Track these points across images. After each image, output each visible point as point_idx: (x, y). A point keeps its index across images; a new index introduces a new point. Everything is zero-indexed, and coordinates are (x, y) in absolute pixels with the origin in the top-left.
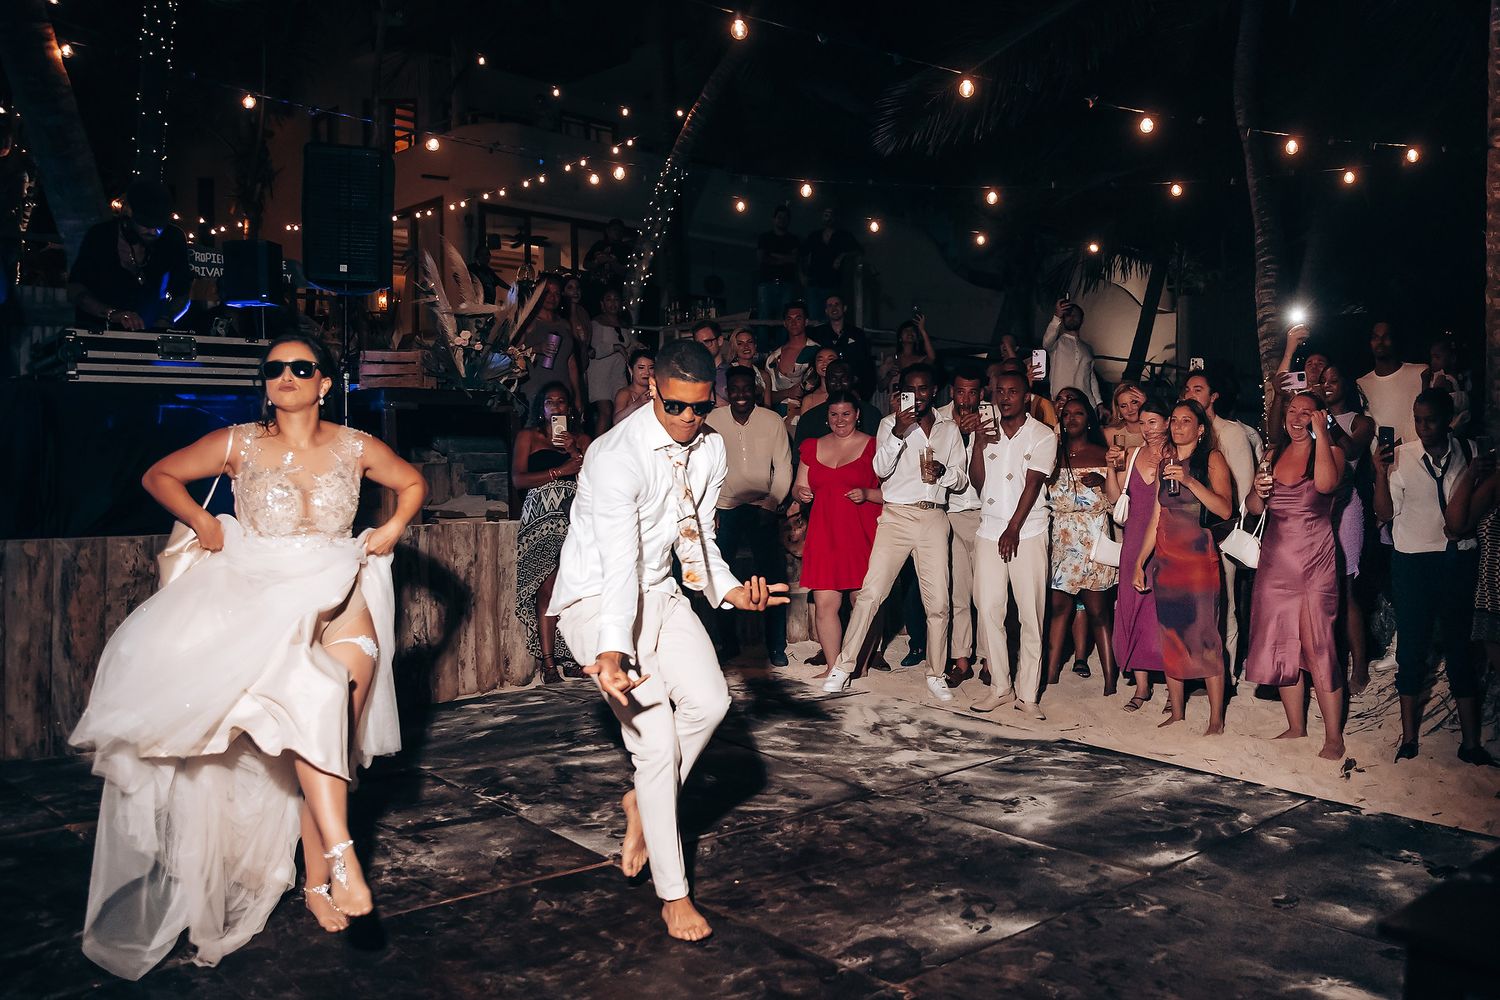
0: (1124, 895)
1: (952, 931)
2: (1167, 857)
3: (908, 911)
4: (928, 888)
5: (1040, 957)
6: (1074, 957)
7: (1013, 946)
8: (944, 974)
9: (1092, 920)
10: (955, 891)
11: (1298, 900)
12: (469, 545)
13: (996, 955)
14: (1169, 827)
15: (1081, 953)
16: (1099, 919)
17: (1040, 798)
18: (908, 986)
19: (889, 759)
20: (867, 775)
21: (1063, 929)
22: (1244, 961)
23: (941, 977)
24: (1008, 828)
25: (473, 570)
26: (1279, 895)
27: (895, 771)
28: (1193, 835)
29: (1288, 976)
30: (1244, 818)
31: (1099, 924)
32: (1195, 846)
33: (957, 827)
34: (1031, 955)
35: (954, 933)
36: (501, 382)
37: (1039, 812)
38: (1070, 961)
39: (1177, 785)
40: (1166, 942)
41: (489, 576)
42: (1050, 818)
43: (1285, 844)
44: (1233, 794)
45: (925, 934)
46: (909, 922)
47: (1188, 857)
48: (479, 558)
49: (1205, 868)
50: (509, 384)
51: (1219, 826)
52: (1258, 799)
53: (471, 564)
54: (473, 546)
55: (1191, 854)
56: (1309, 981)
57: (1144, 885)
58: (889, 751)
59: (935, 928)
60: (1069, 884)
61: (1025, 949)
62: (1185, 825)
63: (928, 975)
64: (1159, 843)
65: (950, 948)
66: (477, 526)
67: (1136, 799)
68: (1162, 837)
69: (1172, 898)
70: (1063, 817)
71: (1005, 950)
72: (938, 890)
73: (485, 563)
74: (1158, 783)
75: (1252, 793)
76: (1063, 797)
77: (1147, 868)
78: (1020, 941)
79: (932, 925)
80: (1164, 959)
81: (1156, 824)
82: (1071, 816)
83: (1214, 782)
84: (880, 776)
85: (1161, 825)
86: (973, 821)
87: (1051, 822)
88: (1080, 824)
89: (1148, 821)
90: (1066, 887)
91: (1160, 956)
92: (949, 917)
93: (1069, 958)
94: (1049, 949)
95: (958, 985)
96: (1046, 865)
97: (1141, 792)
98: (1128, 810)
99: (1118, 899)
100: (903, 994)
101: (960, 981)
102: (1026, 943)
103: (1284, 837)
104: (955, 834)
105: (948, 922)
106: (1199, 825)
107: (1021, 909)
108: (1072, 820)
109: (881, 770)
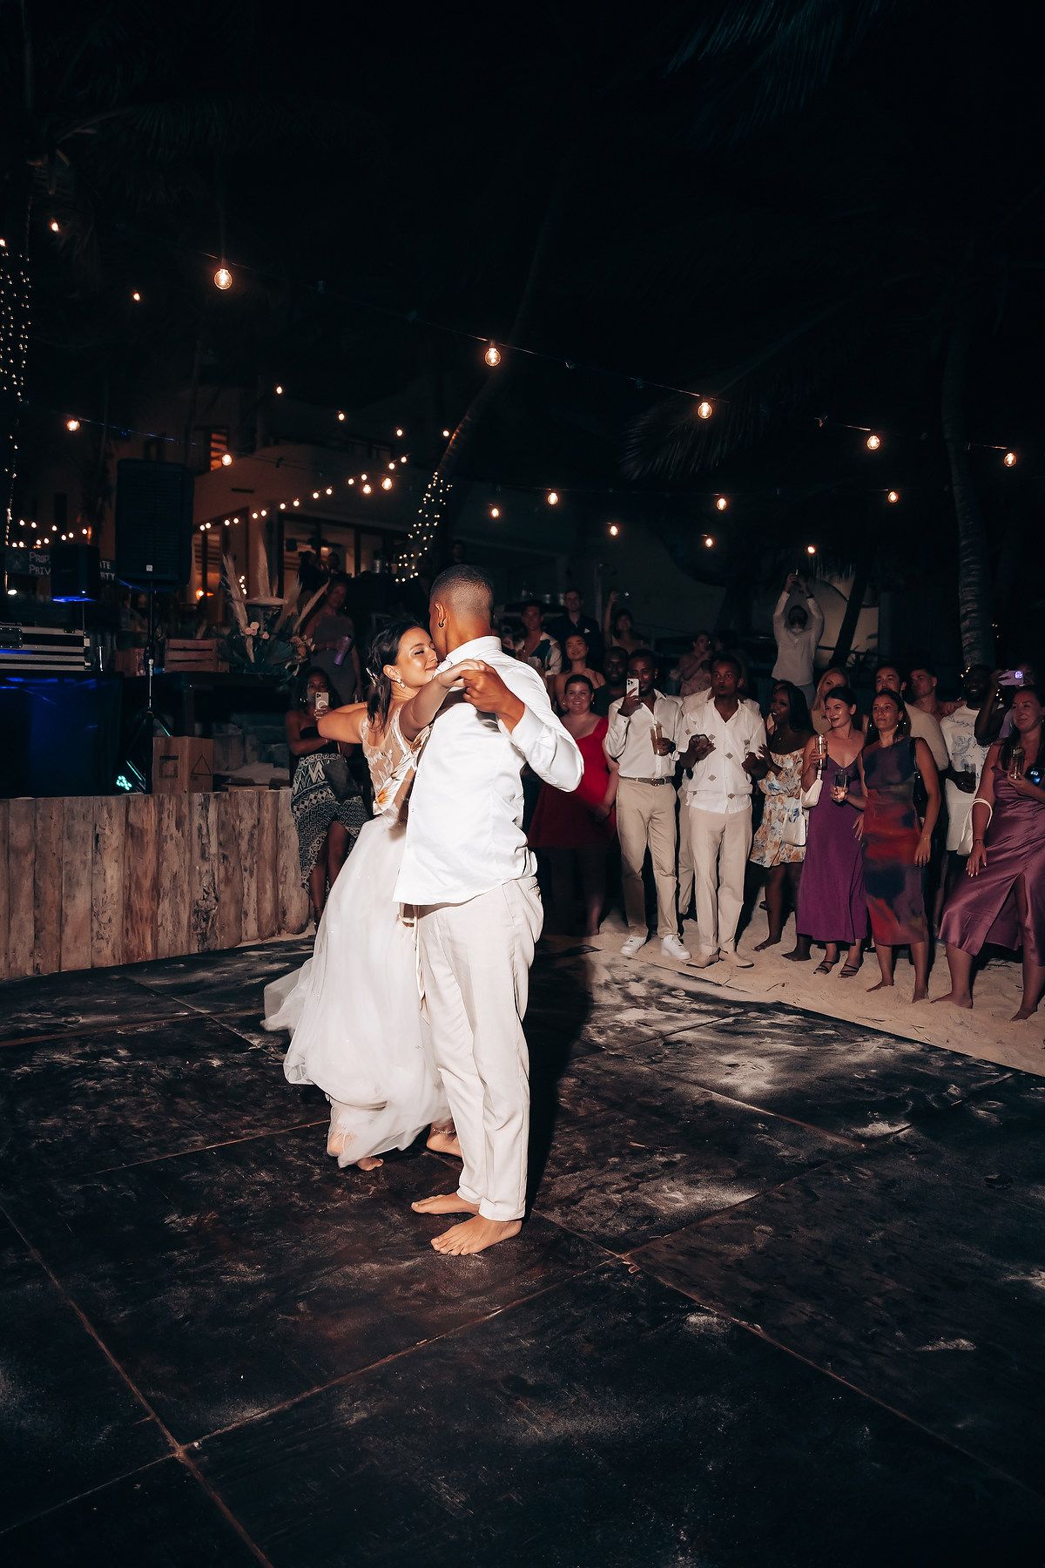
0: (839, 1167)
1: (677, 1197)
2: (882, 1128)
3: (635, 1175)
4: (652, 1152)
5: (760, 1231)
6: (794, 1234)
7: (731, 1218)
8: (668, 1246)
9: (808, 1192)
10: (678, 1156)
11: (1011, 1180)
12: (253, 810)
13: (717, 1227)
14: (881, 1096)
15: (800, 1228)
16: (816, 1192)
17: (759, 1061)
18: (632, 1257)
19: (619, 1017)
20: (598, 1032)
21: (782, 1201)
22: (961, 1246)
23: (664, 1249)
24: (728, 1091)
25: (256, 832)
26: (992, 1174)
27: (624, 1030)
28: (906, 1105)
29: (1006, 1265)
30: (953, 1089)
31: (817, 1198)
32: (908, 1118)
33: (681, 1088)
34: (751, 1229)
35: (677, 1201)
36: (286, 667)
37: (756, 1076)
38: (789, 1236)
39: (887, 1052)
40: (883, 1221)
41: (269, 838)
42: (769, 1082)
43: (995, 1119)
44: (941, 1064)
45: (650, 1201)
46: (634, 1189)
47: (902, 1129)
48: (261, 822)
49: (917, 1142)
50: (292, 668)
51: (930, 1097)
52: (966, 1070)
53: (254, 827)
54: (256, 811)
55: (904, 1126)
56: (1028, 1273)
57: (861, 1157)
58: (619, 1009)
59: (659, 1196)
60: (786, 1153)
61: (745, 1221)
62: (897, 1095)
63: (651, 1245)
64: (872, 1114)
65: (673, 1217)
66: (260, 793)
67: (849, 1066)
68: (875, 1107)
69: (886, 1172)
70: (781, 1082)
71: (725, 1222)
72: (662, 1154)
73: (266, 826)
74: (870, 1050)
75: (960, 1064)
76: (777, 1061)
77: (861, 1139)
78: (738, 1212)
79: (656, 1191)
80: (882, 1239)
81: (869, 1093)
82: (787, 1081)
83: (922, 1050)
84: (611, 1033)
85: (873, 1094)
86: (696, 1083)
87: (769, 1087)
88: (798, 1090)
89: (861, 1089)
90: (784, 1156)
91: (877, 1236)
92: (671, 1184)
93: (789, 1233)
94: (768, 1223)
95: (680, 1258)
96: (765, 1132)
97: (852, 1059)
98: (842, 1077)
99: (835, 1171)
100: (628, 1266)
101: (682, 1254)
102: (747, 1215)
103: (993, 1111)
104: (679, 1095)
105: (672, 1189)
106: (911, 1095)
107: (740, 1179)
108: (789, 1085)
109: (611, 1028)
